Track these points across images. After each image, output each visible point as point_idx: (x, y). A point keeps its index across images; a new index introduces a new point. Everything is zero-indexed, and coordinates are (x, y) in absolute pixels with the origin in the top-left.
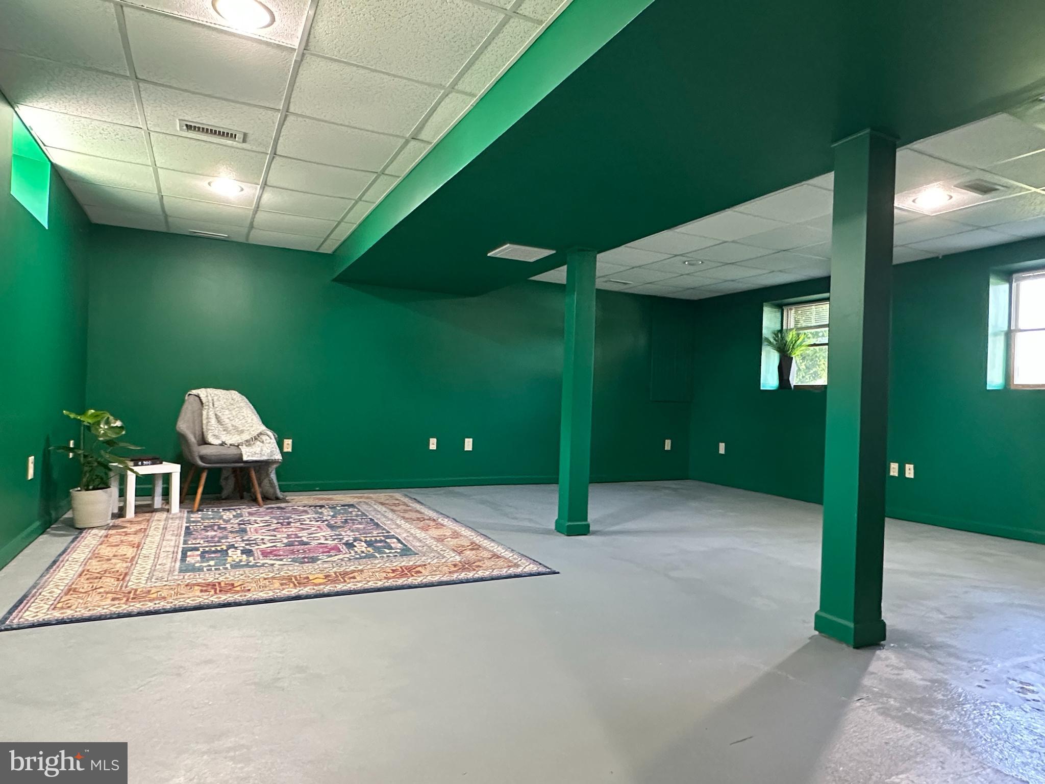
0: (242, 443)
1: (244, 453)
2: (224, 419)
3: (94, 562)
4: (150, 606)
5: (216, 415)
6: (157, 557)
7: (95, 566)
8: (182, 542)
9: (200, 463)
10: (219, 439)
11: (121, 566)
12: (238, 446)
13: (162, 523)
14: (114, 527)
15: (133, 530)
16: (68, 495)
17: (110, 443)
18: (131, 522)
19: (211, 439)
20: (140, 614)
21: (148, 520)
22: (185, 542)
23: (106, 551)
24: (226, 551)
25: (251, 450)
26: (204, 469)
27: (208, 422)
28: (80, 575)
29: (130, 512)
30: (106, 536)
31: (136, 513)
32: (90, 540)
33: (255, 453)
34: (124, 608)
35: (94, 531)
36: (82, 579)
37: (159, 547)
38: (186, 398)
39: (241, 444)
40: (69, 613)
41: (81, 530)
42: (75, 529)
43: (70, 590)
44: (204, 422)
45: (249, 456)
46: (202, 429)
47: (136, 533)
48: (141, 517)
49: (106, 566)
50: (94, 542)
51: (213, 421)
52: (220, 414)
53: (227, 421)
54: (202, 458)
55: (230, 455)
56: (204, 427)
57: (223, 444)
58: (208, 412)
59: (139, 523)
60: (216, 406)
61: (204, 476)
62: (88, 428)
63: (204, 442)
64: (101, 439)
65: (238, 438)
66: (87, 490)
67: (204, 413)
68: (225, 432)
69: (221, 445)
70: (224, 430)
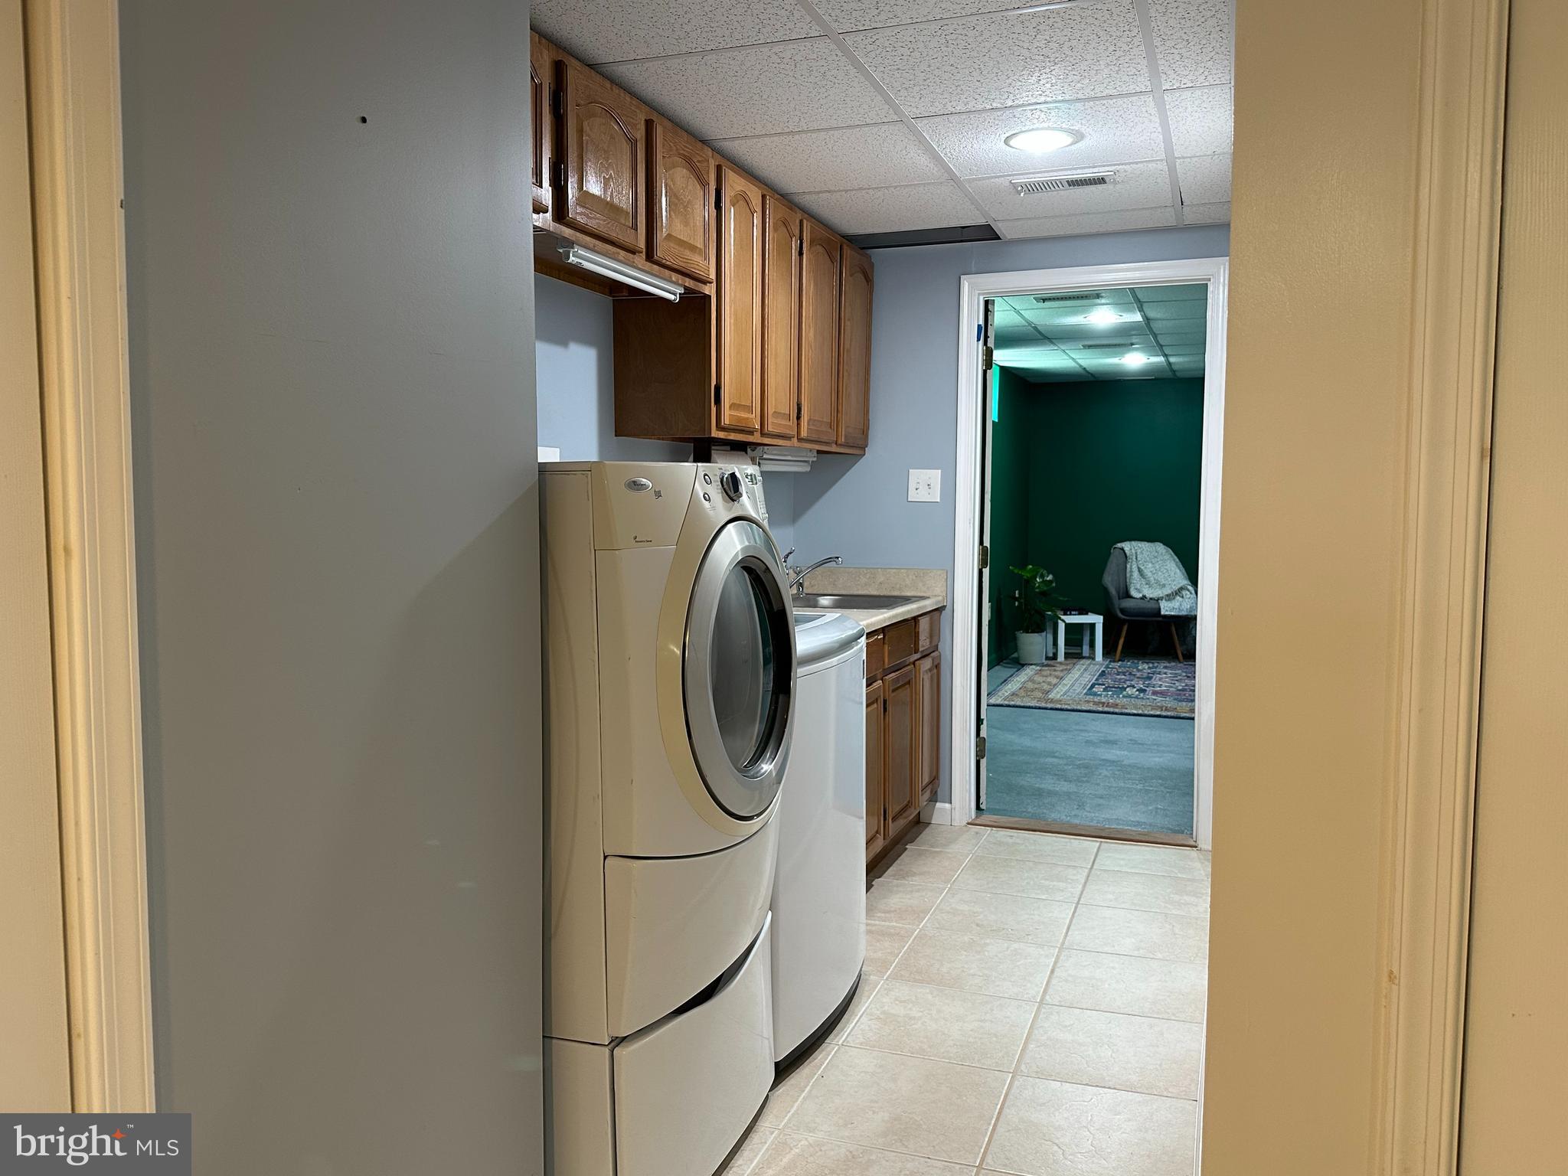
0: (1163, 597)
1: (1162, 607)
2: (1147, 572)
3: (1030, 683)
4: (1059, 706)
5: (1139, 568)
6: (1073, 685)
7: (1030, 685)
8: (1094, 679)
9: (1120, 615)
10: (1140, 592)
11: (1046, 687)
12: (1158, 600)
13: (1084, 667)
14: (1047, 665)
15: (1061, 668)
16: (1015, 639)
17: (1043, 594)
18: (1061, 663)
19: (1134, 593)
20: (1051, 709)
21: (1074, 664)
22: (1097, 680)
23: (1038, 679)
24: (1126, 688)
25: (1170, 605)
26: (1124, 621)
27: (1131, 575)
28: (1020, 689)
29: (1061, 657)
30: (1040, 670)
31: (1065, 658)
32: (1029, 672)
33: (1174, 608)
34: (1043, 705)
35: (1034, 667)
36: (1021, 690)
37: (1077, 680)
38: (1112, 551)
39: (1162, 599)
40: (1012, 703)
41: (1023, 665)
42: (1020, 664)
43: (1013, 694)
44: (1128, 575)
45: (1167, 610)
46: (1126, 582)
47: (1062, 671)
48: (1069, 661)
49: (1036, 686)
50: (1031, 673)
51: (1136, 574)
52: (1142, 568)
53: (1150, 574)
54: (1122, 611)
55: (1148, 609)
56: (1128, 581)
57: (1144, 597)
58: (1131, 566)
59: (1067, 665)
60: (1139, 559)
61: (1125, 628)
62: (1027, 581)
63: (1128, 596)
64: (1037, 590)
65: (1160, 592)
66: (1027, 632)
67: (1128, 566)
68: (1148, 586)
69: (1141, 598)
70: (1147, 584)
